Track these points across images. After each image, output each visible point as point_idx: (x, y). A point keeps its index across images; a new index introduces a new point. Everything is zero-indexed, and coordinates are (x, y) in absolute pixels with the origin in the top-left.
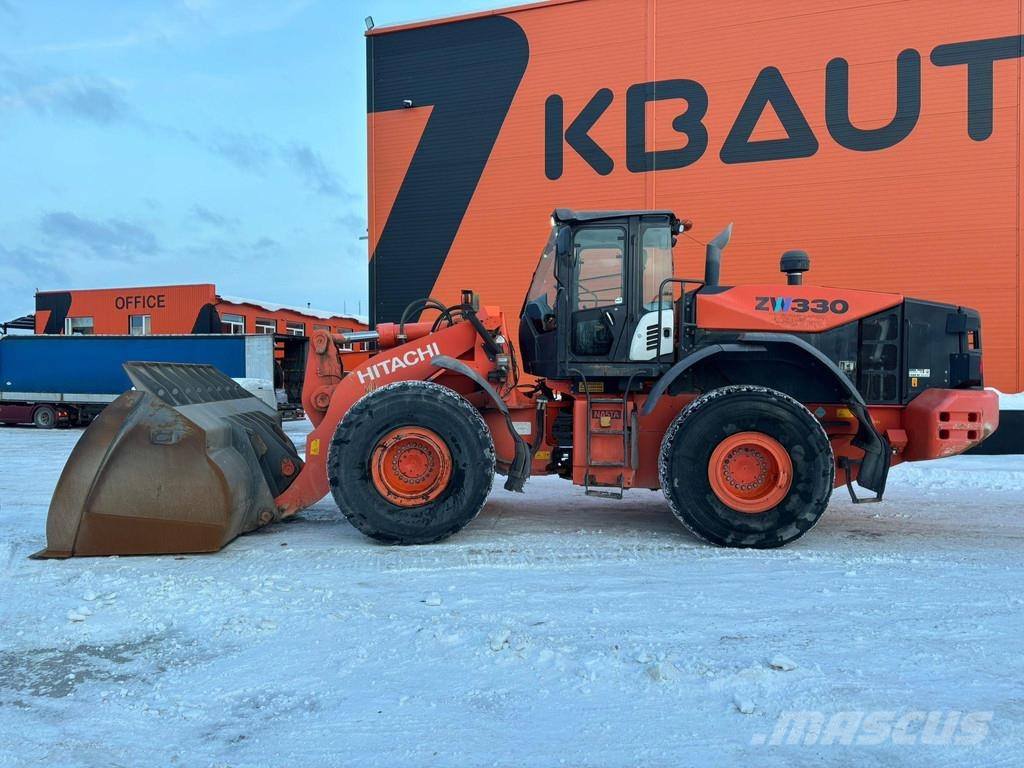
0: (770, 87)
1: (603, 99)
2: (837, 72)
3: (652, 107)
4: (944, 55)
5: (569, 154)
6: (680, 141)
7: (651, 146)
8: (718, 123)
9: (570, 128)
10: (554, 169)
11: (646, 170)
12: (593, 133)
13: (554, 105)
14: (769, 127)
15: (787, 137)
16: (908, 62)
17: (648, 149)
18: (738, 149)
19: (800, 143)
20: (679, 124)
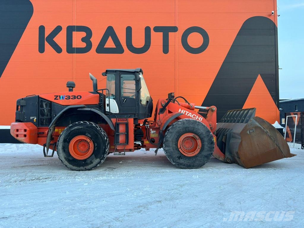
0: (110, 32)
1: (58, 29)
2: (129, 30)
3: (75, 34)
4: (157, 29)
5: (47, 45)
6: (84, 45)
7: (75, 45)
8: (95, 41)
9: (47, 37)
10: (42, 49)
11: (73, 53)
12: (55, 39)
13: (42, 29)
14: (110, 44)
15: (116, 47)
16: (148, 29)
17: (73, 47)
18: (101, 49)
19: (118, 50)
20: (83, 40)
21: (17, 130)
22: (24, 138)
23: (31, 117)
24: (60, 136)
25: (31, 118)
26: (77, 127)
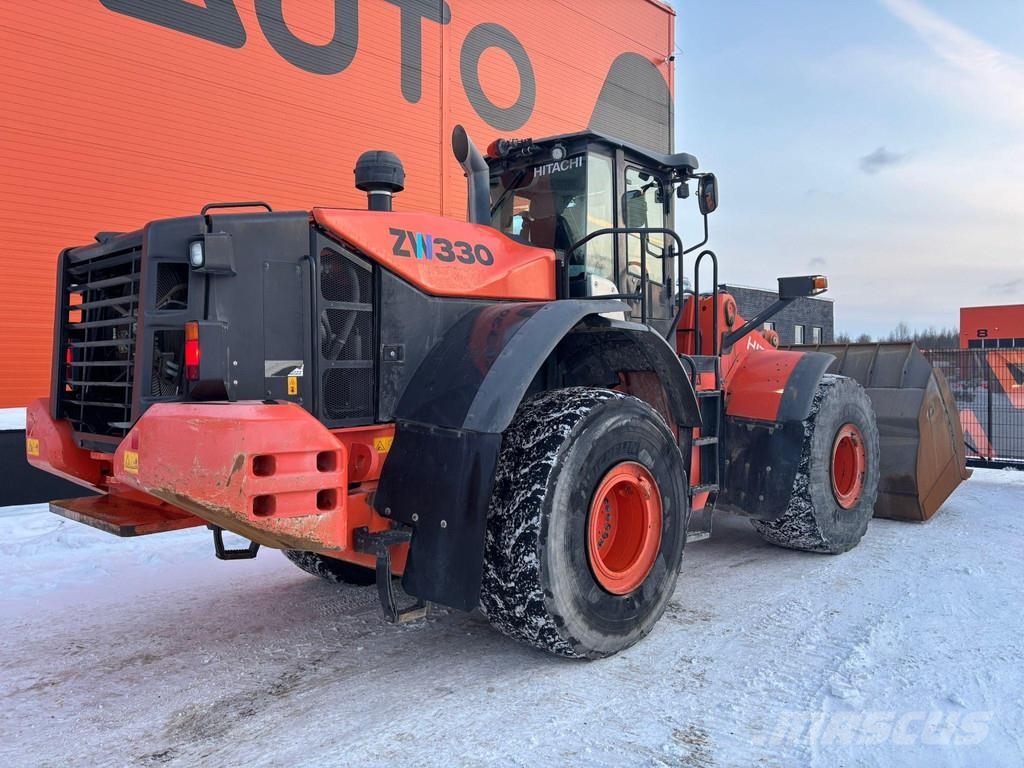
19: (222, 22)
21: (263, 465)
22: (325, 515)
23: (268, 364)
24: (555, 478)
25: (272, 367)
26: (612, 420)
